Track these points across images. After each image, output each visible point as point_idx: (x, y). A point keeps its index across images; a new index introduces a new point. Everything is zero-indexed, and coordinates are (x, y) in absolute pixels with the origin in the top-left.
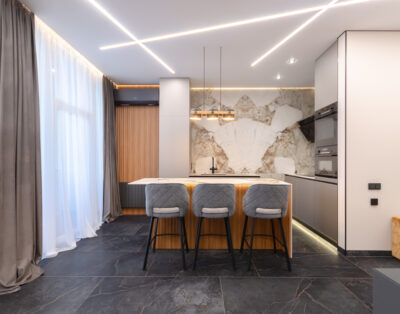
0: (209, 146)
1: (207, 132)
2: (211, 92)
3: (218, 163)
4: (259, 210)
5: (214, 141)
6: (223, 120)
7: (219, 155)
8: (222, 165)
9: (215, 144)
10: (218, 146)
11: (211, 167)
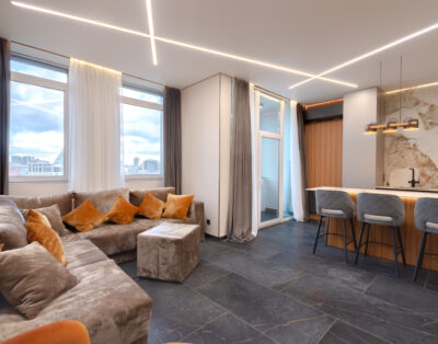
0: (410, 155)
1: (407, 139)
2: (411, 92)
3: (423, 175)
4: (428, 224)
5: (416, 150)
6: (431, 124)
7: (424, 165)
8: (430, 178)
9: (417, 153)
10: (422, 155)
11: (411, 179)
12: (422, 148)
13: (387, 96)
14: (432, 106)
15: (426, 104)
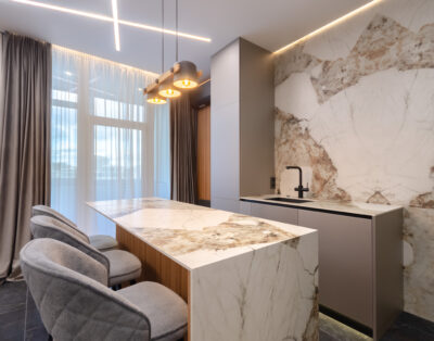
0: (301, 146)
1: (298, 121)
2: (300, 47)
3: (317, 177)
5: (309, 137)
6: (326, 92)
7: (318, 162)
8: (326, 182)
9: (310, 142)
10: (316, 145)
11: (297, 186)
12: (316, 135)
13: (275, 57)
14: (327, 63)
15: (320, 61)
